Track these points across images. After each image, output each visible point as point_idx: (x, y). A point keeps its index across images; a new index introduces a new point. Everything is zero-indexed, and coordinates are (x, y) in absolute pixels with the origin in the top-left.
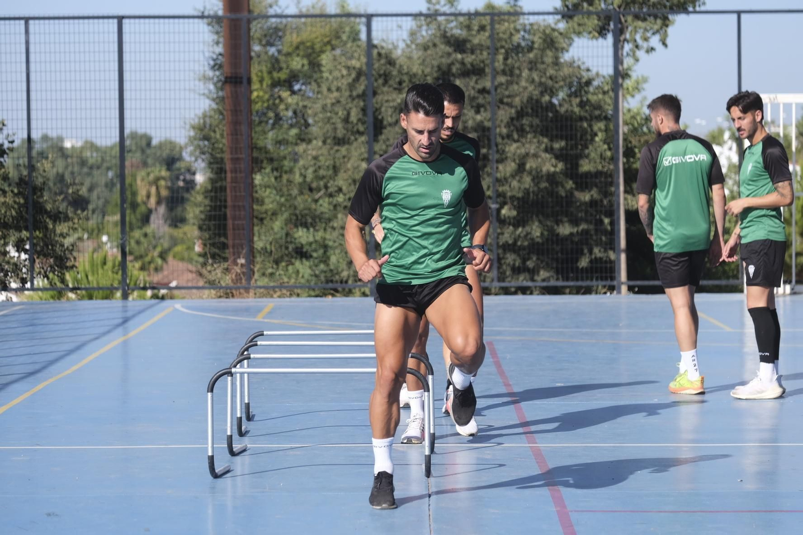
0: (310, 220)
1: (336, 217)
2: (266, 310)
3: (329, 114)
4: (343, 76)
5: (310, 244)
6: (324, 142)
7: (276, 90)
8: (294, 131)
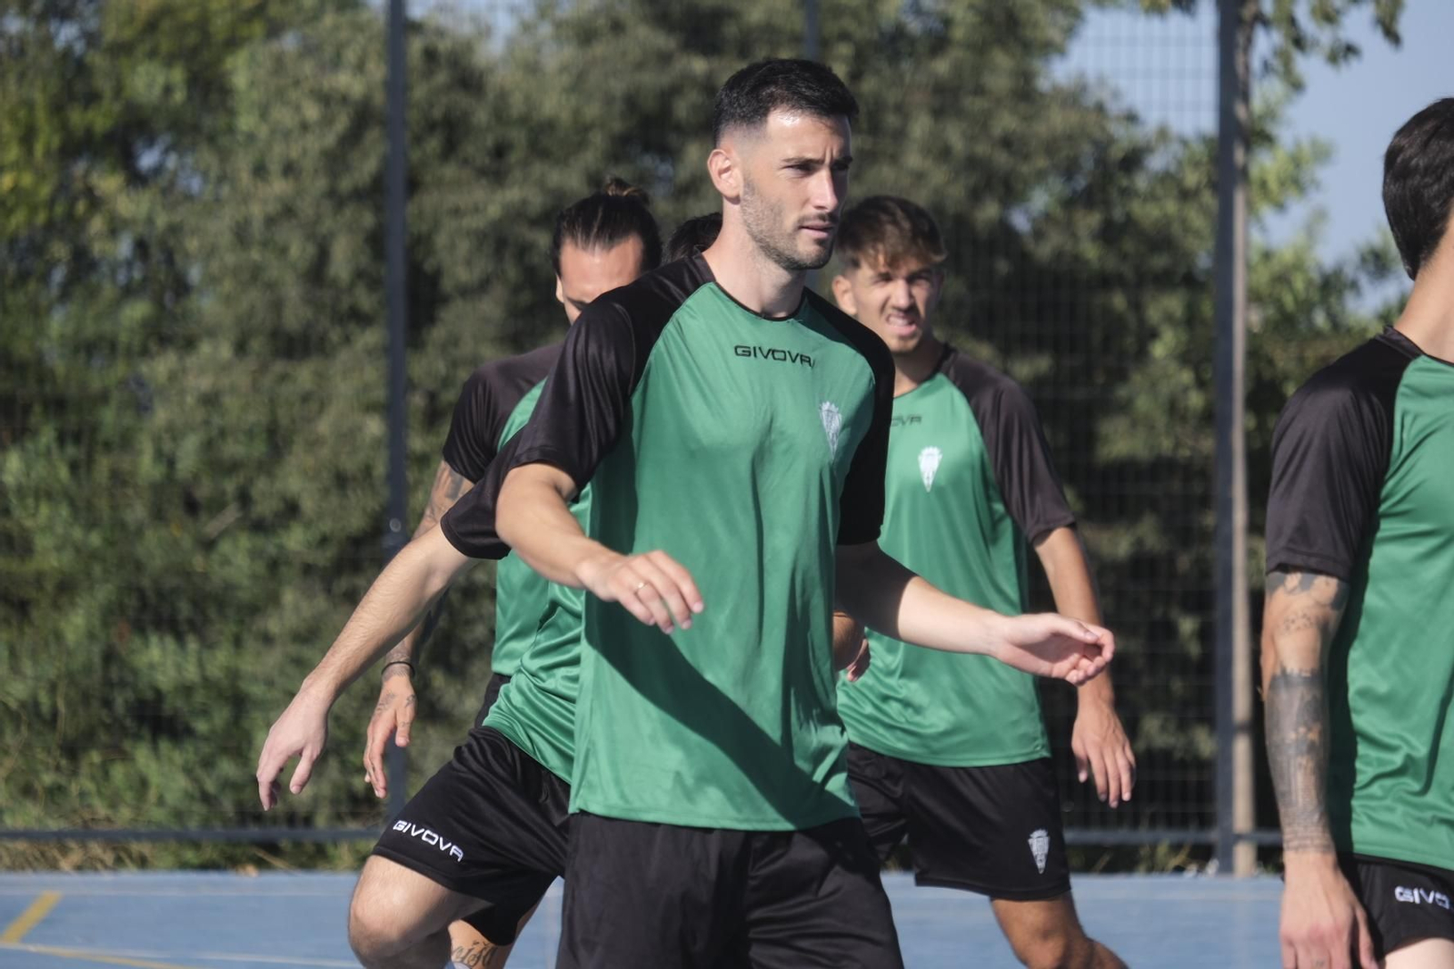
0: (185, 609)
1: (274, 599)
2: (34, 914)
3: (255, 255)
4: (305, 127)
5: (187, 690)
6: (241, 348)
7: (79, 168)
8: (137, 310)
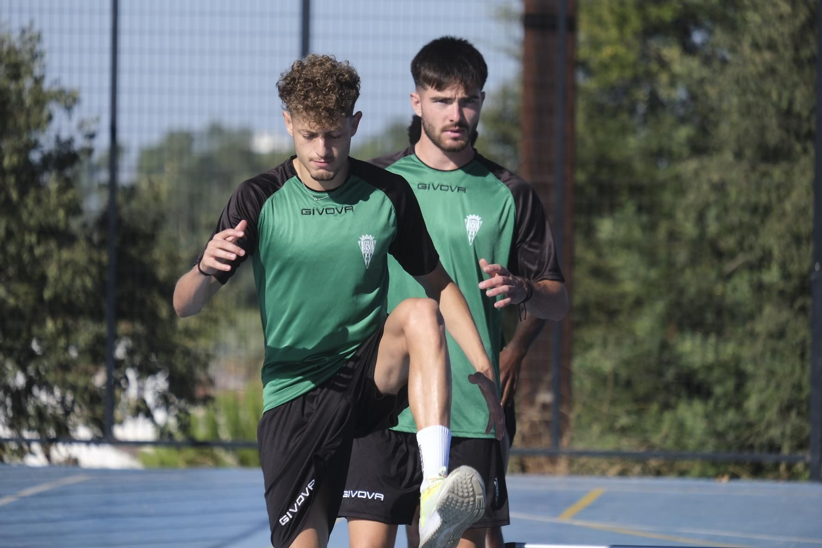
0: (710, 317)
1: (760, 309)
2: (585, 501)
3: (750, 98)
5: (709, 368)
6: (739, 155)
7: (654, 44)
8: (684, 133)
